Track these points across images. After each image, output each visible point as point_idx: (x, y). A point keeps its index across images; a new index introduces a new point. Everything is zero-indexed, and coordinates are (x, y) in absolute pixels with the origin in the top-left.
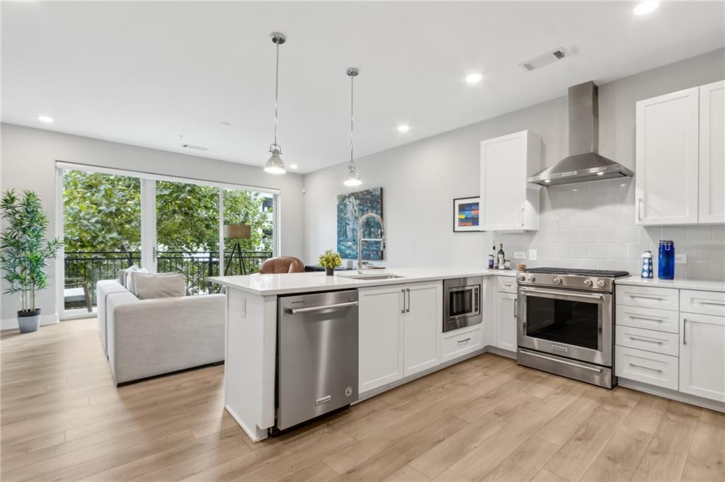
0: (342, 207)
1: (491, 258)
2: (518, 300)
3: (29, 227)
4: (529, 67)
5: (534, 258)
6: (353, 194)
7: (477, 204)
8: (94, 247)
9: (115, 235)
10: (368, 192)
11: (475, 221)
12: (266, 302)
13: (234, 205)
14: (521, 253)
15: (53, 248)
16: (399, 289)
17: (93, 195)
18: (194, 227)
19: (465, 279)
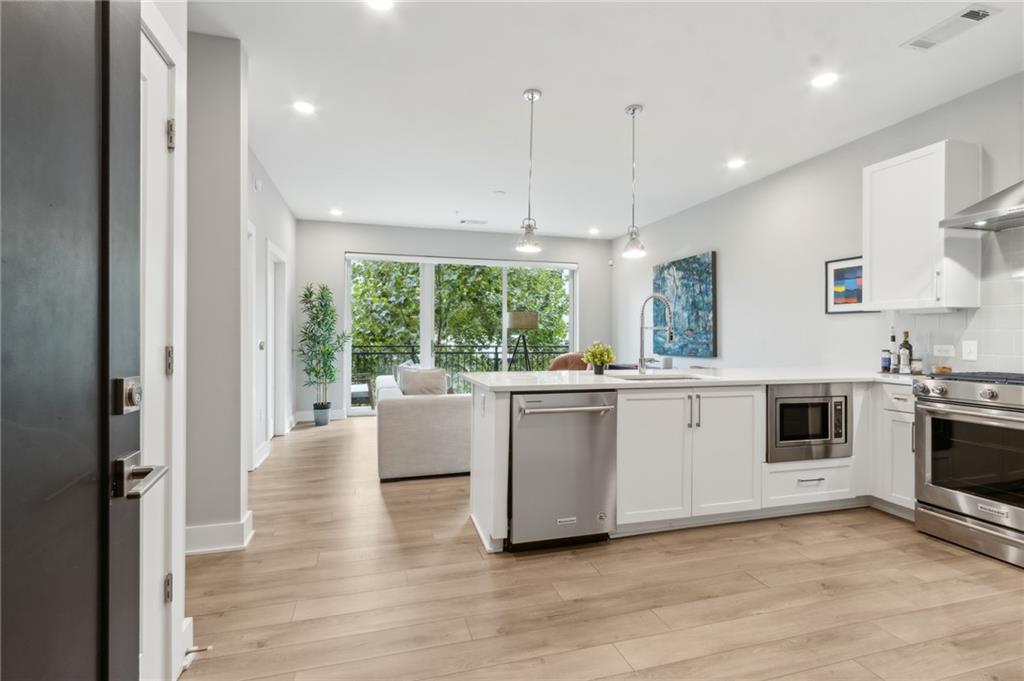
0: (660, 282)
1: (886, 355)
2: (918, 425)
3: (323, 320)
4: (923, 44)
5: (969, 355)
6: (674, 263)
7: (860, 268)
8: (383, 341)
9: (403, 329)
10: (695, 259)
11: (856, 295)
12: (497, 398)
13: (533, 286)
14: (945, 347)
15: (341, 341)
16: (684, 394)
17: (384, 284)
18: (485, 317)
19: (827, 386)
